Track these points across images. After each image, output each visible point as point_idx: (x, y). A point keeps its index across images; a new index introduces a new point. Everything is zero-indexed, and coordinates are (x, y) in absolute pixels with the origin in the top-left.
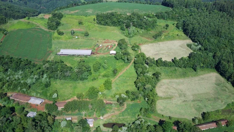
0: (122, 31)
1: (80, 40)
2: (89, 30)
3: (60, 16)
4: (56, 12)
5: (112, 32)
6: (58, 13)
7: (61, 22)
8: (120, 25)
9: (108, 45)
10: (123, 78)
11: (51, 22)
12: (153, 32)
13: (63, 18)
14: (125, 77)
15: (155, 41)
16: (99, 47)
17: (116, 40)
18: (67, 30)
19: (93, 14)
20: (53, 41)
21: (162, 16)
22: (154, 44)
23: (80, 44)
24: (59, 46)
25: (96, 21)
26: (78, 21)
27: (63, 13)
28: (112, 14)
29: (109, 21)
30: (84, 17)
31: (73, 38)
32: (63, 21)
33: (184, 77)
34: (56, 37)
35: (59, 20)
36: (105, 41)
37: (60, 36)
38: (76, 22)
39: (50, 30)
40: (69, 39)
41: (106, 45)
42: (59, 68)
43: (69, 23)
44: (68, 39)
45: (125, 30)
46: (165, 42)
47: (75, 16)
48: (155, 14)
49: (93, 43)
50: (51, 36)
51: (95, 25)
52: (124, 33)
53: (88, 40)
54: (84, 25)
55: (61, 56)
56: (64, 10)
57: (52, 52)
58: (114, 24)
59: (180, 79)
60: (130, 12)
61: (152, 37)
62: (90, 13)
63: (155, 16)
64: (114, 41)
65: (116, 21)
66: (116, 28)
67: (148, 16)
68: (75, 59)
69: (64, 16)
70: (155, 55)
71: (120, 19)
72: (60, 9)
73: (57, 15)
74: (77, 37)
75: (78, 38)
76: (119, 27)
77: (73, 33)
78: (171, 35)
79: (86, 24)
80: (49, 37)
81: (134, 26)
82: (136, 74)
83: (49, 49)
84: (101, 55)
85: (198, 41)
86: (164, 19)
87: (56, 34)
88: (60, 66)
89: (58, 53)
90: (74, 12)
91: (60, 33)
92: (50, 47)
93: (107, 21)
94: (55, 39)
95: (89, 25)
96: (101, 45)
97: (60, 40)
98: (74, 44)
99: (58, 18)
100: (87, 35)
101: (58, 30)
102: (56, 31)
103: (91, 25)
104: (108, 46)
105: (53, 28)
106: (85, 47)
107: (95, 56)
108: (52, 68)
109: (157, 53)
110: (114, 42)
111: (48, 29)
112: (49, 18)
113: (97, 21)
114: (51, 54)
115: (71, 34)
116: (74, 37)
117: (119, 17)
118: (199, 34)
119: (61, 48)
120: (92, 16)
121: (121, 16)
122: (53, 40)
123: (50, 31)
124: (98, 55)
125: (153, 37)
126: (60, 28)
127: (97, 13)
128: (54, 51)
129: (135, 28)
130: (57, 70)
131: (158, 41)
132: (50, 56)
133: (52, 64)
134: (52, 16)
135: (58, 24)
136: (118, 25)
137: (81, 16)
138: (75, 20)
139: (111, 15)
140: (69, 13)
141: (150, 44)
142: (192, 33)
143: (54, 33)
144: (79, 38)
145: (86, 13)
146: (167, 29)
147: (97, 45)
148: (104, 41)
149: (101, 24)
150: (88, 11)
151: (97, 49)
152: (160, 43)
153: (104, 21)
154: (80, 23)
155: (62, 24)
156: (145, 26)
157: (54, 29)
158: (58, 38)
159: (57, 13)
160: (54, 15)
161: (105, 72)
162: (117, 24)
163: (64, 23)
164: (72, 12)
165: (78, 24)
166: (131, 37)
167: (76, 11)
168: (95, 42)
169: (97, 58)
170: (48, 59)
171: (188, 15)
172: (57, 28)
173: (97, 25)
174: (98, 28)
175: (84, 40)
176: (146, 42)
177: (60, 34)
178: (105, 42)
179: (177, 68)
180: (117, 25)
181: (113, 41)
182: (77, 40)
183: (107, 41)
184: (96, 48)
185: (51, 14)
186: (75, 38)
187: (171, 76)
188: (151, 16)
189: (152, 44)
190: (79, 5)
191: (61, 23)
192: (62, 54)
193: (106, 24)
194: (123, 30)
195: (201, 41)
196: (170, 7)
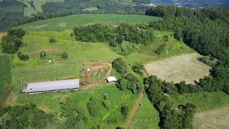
0: (113, 48)
1: (56, 64)
2: (67, 49)
3: (21, 34)
4: (14, 28)
5: (100, 49)
6: (17, 29)
7: (22, 41)
8: (107, 40)
9: (100, 68)
10: (139, 121)
11: (7, 42)
12: (152, 46)
13: (25, 36)
14: (141, 118)
15: (160, 57)
16: (86, 72)
17: (109, 61)
18: (32, 52)
19: (67, 28)
20: (12, 70)
21: (157, 26)
22: (160, 62)
23: (58, 71)
24: (24, 78)
25: (74, 36)
26: (48, 38)
27: (24, 29)
28: (96, 27)
29: (92, 36)
30: (56, 32)
31: (45, 64)
32: (25, 39)
33: (220, 106)
34: (17, 64)
35: (19, 39)
36: (94, 63)
37: (23, 62)
38: (46, 39)
39: (7, 54)
40: (39, 64)
41: (96, 68)
42: (29, 120)
43: (35, 42)
44: (37, 65)
45: (115, 46)
46: (172, 58)
47: (43, 32)
48: (148, 25)
49: (78, 68)
50: (8, 62)
51: (74, 42)
52: (115, 50)
53: (69, 64)
54: (59, 43)
55: (30, 94)
56: (25, 26)
57: (12, 89)
58: (100, 39)
59: (216, 109)
60: (116, 23)
61: (154, 52)
62: (64, 27)
63: (148, 27)
64: (106, 62)
65: (103, 35)
66: (102, 44)
67: (141, 27)
68: (55, 96)
69: (26, 33)
70: (169, 77)
71: (108, 33)
72: (19, 25)
73: (16, 32)
74: (50, 61)
75: (52, 63)
76: (108, 43)
77: (43, 56)
78: (174, 48)
79: (61, 42)
80: (5, 65)
81: (126, 40)
82: (156, 110)
83: (7, 85)
84: (94, 84)
85: (209, 53)
86: (159, 29)
87: (16, 60)
88: (31, 116)
89: (24, 91)
90: (41, 26)
91: (24, 58)
92: (9, 81)
93: (90, 35)
94: (16, 67)
95: (65, 43)
96: (89, 70)
97: (24, 68)
98: (48, 72)
99: (17, 36)
100: (64, 56)
101: (20, 53)
102: (16, 54)
103: (68, 42)
104: (100, 70)
105: (11, 51)
106: (66, 75)
107: (85, 88)
108: (17, 120)
109: (170, 73)
110: (106, 64)
111: (3, 52)
112: (4, 37)
113: (77, 37)
114: (12, 93)
115: (40, 57)
116: (45, 61)
117: (106, 30)
118: (208, 44)
119: (28, 80)
120: (67, 31)
121: (108, 28)
122: (12, 68)
123: (5, 55)
124: (90, 85)
125: (156, 52)
126: (22, 50)
127: (75, 27)
128: (17, 87)
129: (128, 42)
130: (26, 124)
131: (164, 57)
132: (10, 97)
133: (16, 113)
134: (8, 34)
135: (19, 44)
136: (105, 40)
137: (52, 32)
138: (45, 37)
139: (94, 28)
140: (34, 29)
141: (155, 62)
142: (199, 44)
143: (13, 57)
144: (54, 63)
145: (58, 27)
146: (167, 41)
147: (84, 69)
148: (92, 63)
149: (83, 41)
150: (60, 25)
151: (85, 76)
152: (167, 59)
153: (86, 36)
154: (52, 41)
155: (24, 44)
156: (142, 39)
157: (13, 52)
158: (20, 65)
159: (15, 30)
160: (11, 33)
161: (108, 114)
162: (103, 38)
163: (28, 42)
164: (37, 27)
165: (49, 42)
166: (127, 55)
167: (44, 26)
168: (79, 65)
169: (90, 92)
170: (7, 104)
171: (183, 24)
172: (17, 50)
173: (77, 42)
174: (79, 46)
175: (62, 64)
176: (148, 60)
177: (22, 59)
178: (94, 65)
179: (206, 93)
180: (103, 40)
181: (104, 62)
182: (52, 65)
183: (96, 63)
184: (83, 75)
185: (6, 32)
186: (48, 63)
187: (203, 106)
188: (144, 26)
189: (157, 62)
190: (44, 19)
191: (22, 43)
192: (31, 91)
193: (90, 40)
194: (113, 46)
195: (213, 53)
196: (159, 16)
